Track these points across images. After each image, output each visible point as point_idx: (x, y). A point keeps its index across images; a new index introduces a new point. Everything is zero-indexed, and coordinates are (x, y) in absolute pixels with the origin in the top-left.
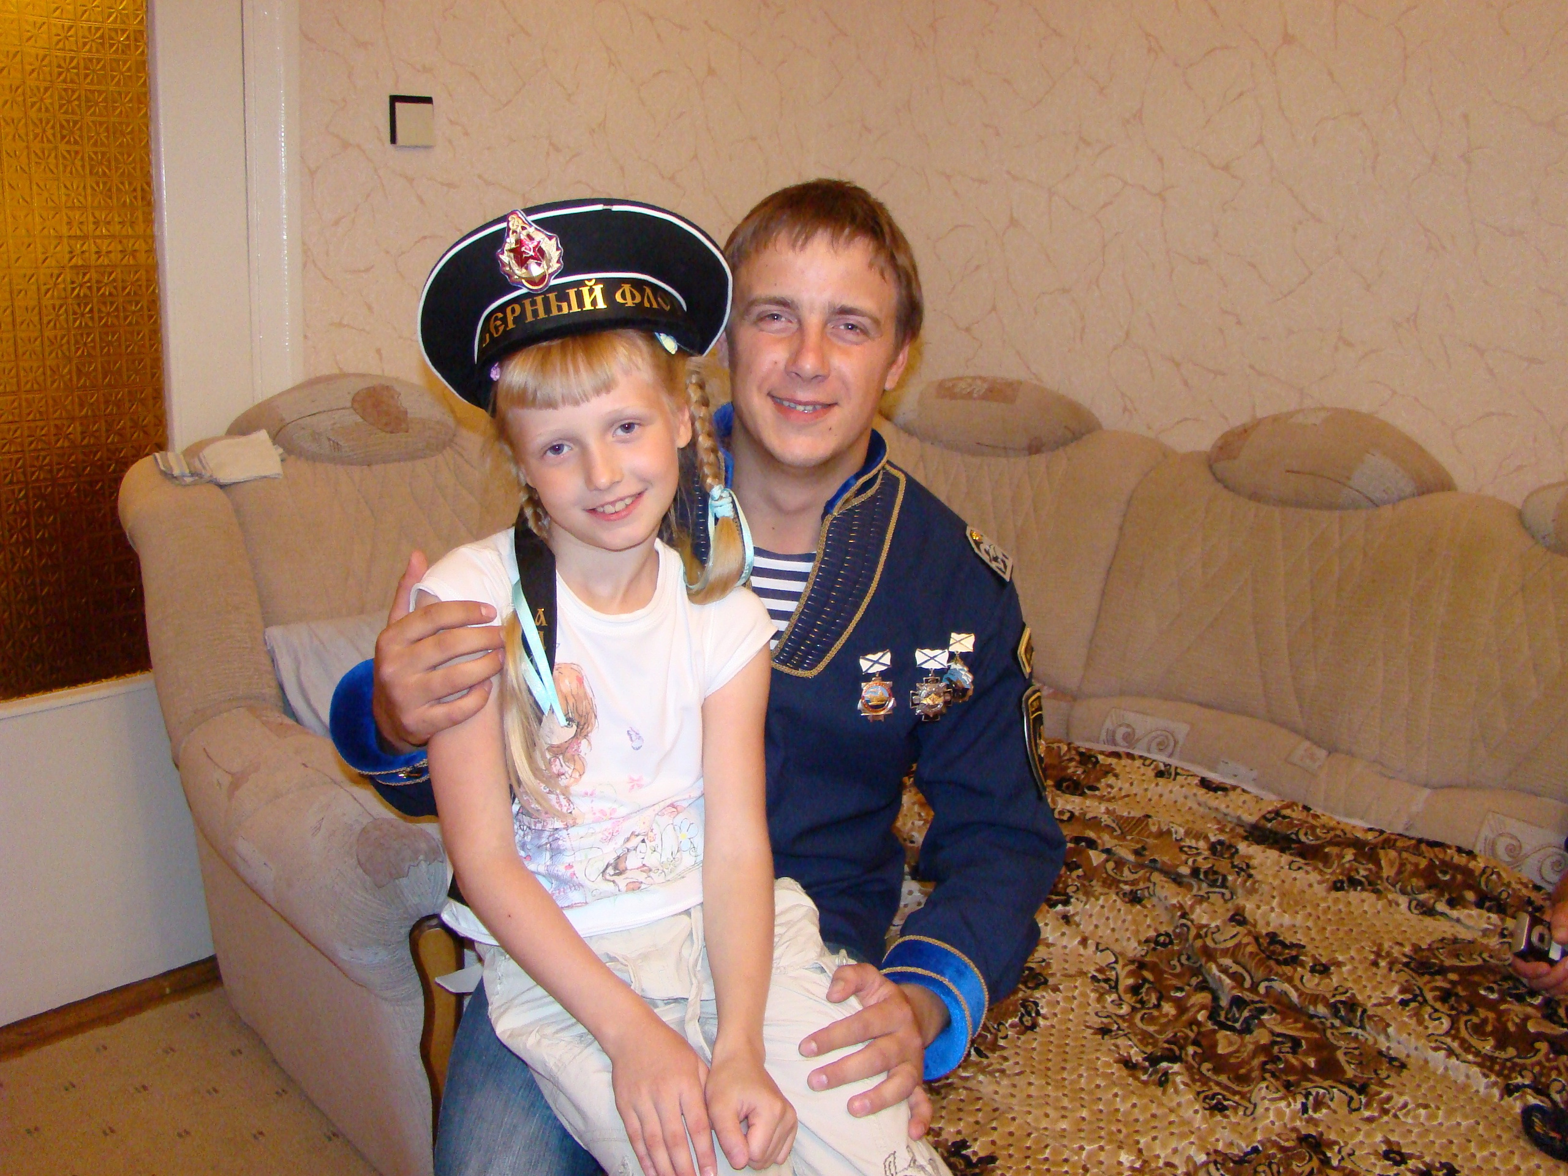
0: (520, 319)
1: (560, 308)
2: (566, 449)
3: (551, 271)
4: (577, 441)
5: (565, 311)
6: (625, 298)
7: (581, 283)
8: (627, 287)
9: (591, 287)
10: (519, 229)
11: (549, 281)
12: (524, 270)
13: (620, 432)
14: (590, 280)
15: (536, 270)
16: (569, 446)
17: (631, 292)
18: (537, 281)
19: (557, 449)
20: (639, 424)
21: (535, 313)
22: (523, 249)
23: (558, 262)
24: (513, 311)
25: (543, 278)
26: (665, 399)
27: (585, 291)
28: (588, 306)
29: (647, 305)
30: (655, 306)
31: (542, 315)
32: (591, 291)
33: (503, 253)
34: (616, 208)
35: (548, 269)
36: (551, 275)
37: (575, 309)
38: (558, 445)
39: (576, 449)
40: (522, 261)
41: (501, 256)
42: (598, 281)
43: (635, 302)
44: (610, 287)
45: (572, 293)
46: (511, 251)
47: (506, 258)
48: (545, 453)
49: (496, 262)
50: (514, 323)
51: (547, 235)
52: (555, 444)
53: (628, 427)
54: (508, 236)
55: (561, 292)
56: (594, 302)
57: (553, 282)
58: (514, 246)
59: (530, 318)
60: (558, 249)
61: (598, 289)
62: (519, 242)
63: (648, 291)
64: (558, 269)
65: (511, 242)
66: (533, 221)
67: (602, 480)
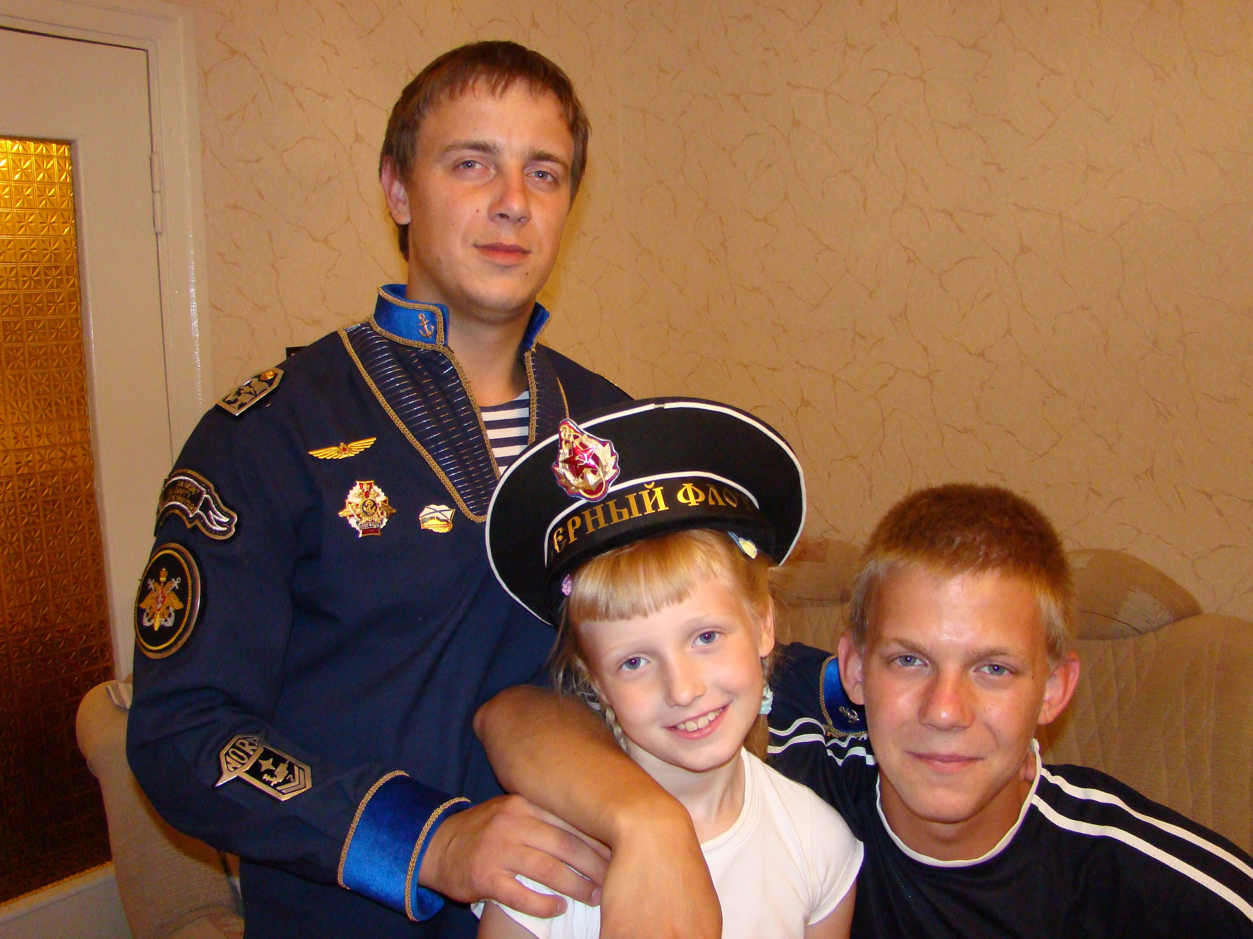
0: (580, 532)
1: (620, 515)
2: (643, 663)
3: (607, 478)
4: (655, 653)
5: (626, 516)
6: (688, 497)
7: (641, 487)
8: (688, 487)
9: (651, 490)
10: (572, 439)
11: (606, 488)
12: (580, 480)
13: (700, 643)
14: (649, 483)
15: (592, 479)
16: (645, 659)
17: (694, 491)
18: (594, 489)
19: (633, 663)
20: (720, 632)
21: (596, 523)
22: (577, 458)
23: (614, 467)
24: (574, 524)
25: (600, 486)
27: (645, 494)
28: (649, 510)
29: (711, 502)
30: (721, 503)
31: (602, 524)
32: (651, 494)
33: (558, 465)
34: (668, 406)
35: (604, 476)
36: (608, 482)
37: (636, 514)
38: (634, 659)
39: (654, 662)
40: (578, 471)
41: (557, 469)
42: (658, 483)
43: (698, 500)
44: (671, 489)
45: (631, 498)
46: (565, 461)
47: (562, 469)
48: (621, 667)
49: (553, 476)
50: (576, 537)
51: (600, 442)
52: (631, 657)
53: (708, 637)
54: (561, 448)
55: (620, 498)
56: (655, 505)
57: (611, 489)
58: (568, 456)
59: (591, 529)
60: (613, 454)
61: (658, 492)
62: (573, 451)
63: (712, 489)
65: (564, 453)
66: (584, 429)
67: (684, 695)
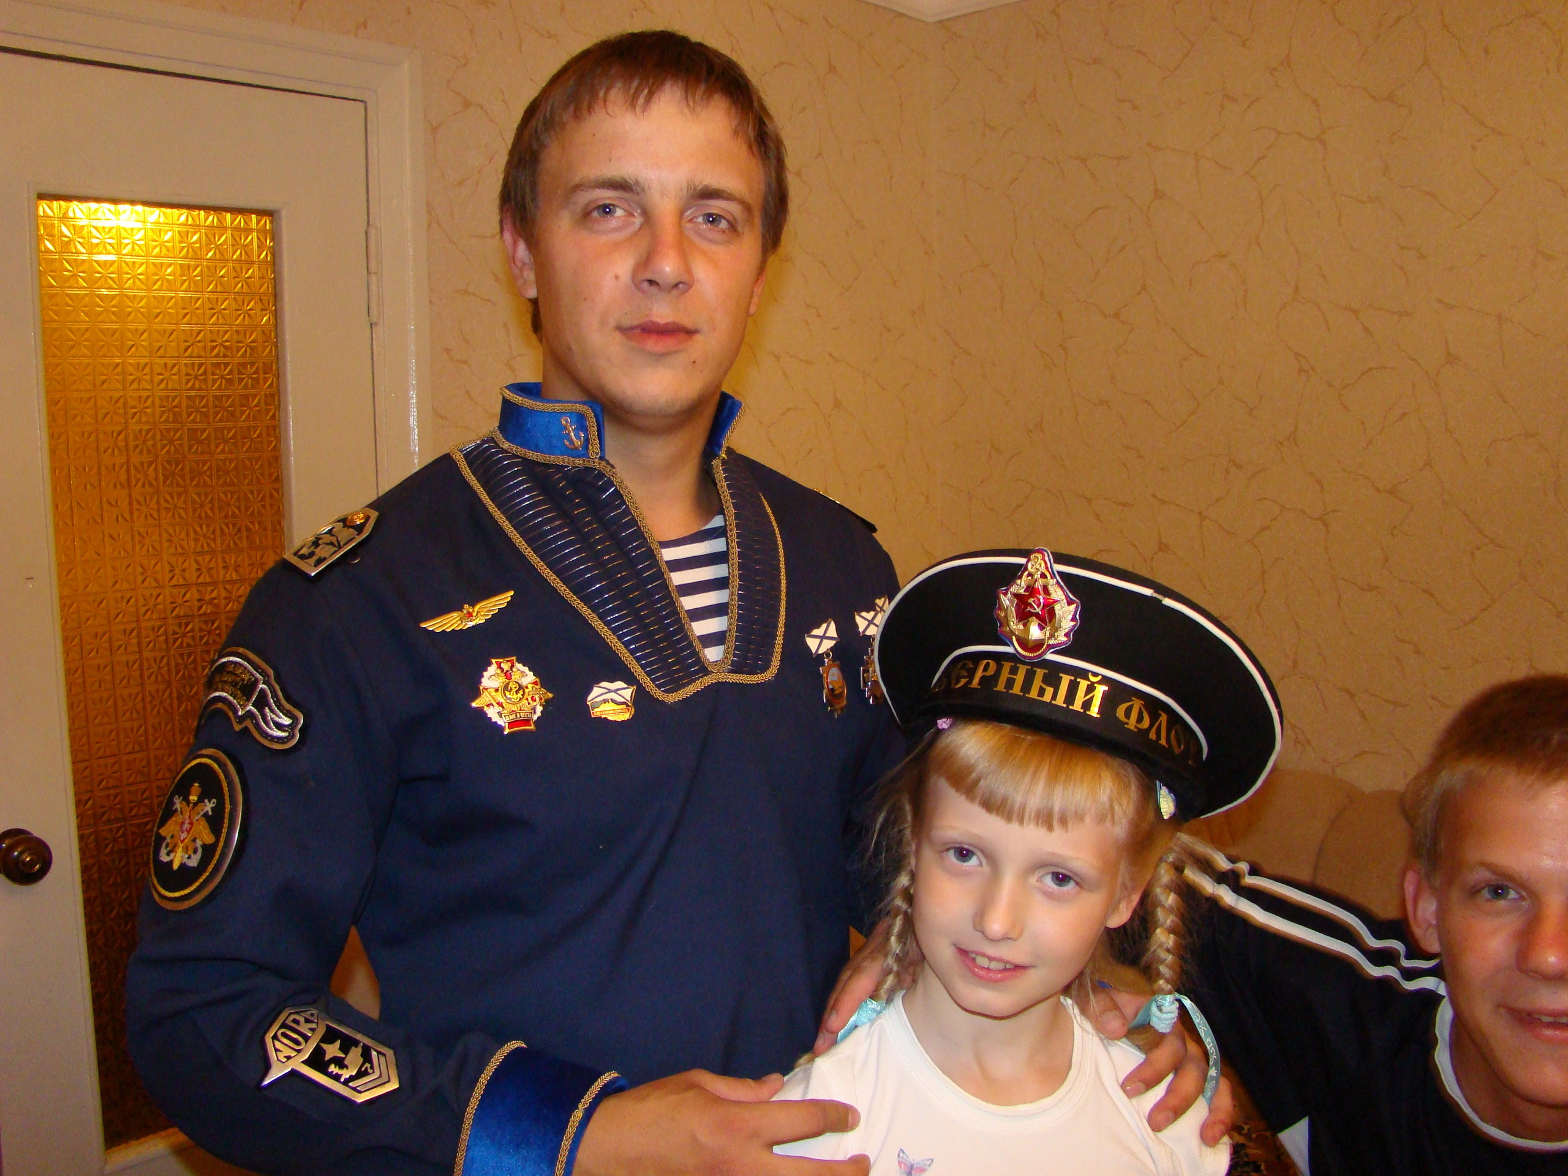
0: (989, 682)
1: (1042, 692)
2: (974, 861)
3: (1051, 642)
4: (992, 859)
5: (1047, 697)
6: (1131, 717)
7: (1084, 674)
8: (1137, 704)
9: (1093, 683)
10: (1037, 576)
11: (1044, 653)
12: (1021, 627)
13: (1049, 881)
14: (1095, 674)
15: (1035, 632)
16: (979, 858)
17: (1140, 713)
18: (1030, 645)
19: (964, 854)
20: (1077, 883)
21: (1010, 683)
22: (1031, 600)
23: (1067, 635)
24: (986, 668)
25: (1039, 644)
26: (1123, 867)
27: (1083, 684)
28: (1077, 706)
29: (1152, 735)
30: (1163, 742)
31: (1016, 689)
32: (1091, 689)
33: (1005, 594)
34: (1168, 602)
35: (1049, 638)
36: (1050, 647)
37: (1060, 701)
38: (967, 850)
39: (986, 868)
40: (1024, 616)
41: (1002, 596)
42: (1105, 680)
43: (1139, 726)
44: (1116, 694)
45: (1066, 680)
46: (1016, 595)
47: (1006, 600)
48: (948, 850)
49: (994, 601)
50: (980, 683)
51: (1067, 597)
52: (966, 847)
53: (1061, 879)
54: (1020, 577)
55: (1054, 673)
56: (1087, 705)
57: (1050, 656)
58: (1022, 591)
59: (1001, 687)
60: (1073, 619)
61: (1101, 689)
62: (1031, 590)
63: (1164, 718)
64: (1062, 644)
65: (1020, 586)
66: (1059, 572)
67: (996, 924)
